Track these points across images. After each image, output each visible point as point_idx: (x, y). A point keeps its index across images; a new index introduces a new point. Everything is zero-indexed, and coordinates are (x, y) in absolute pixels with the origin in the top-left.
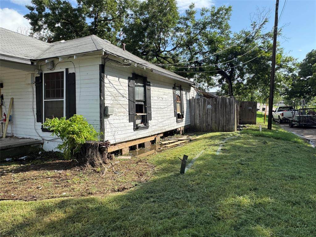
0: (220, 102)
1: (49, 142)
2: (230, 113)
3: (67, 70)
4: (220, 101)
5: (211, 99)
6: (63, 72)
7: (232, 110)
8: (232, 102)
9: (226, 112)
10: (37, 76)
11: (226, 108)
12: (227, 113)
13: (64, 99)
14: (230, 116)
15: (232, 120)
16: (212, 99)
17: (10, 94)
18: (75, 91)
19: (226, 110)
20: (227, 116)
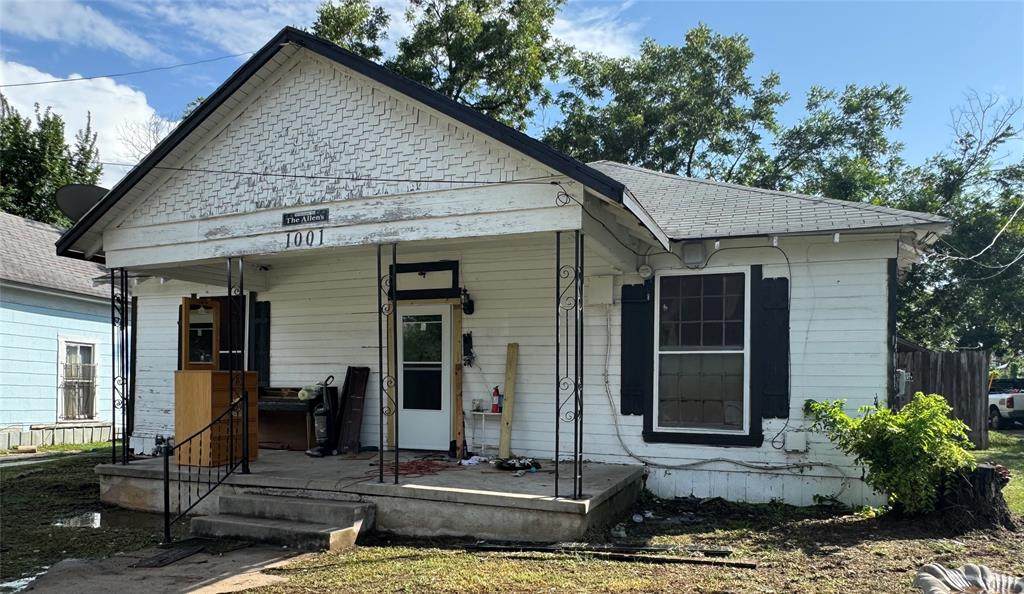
0: (939, 363)
1: (672, 471)
2: (974, 395)
3: (757, 270)
4: (940, 360)
5: (910, 354)
6: (742, 275)
7: (980, 387)
8: (980, 363)
9: (959, 393)
10: (627, 283)
11: (958, 381)
12: (963, 394)
13: (747, 351)
14: (974, 403)
15: (978, 414)
16: (913, 355)
17: (506, 332)
18: (787, 328)
19: (959, 386)
20: (963, 404)
